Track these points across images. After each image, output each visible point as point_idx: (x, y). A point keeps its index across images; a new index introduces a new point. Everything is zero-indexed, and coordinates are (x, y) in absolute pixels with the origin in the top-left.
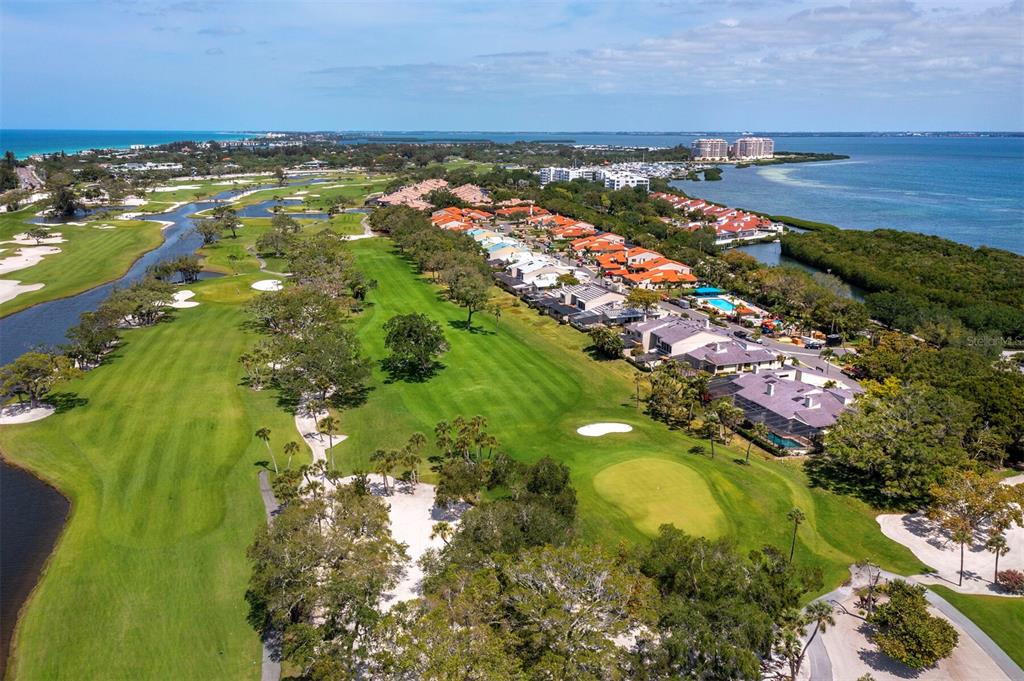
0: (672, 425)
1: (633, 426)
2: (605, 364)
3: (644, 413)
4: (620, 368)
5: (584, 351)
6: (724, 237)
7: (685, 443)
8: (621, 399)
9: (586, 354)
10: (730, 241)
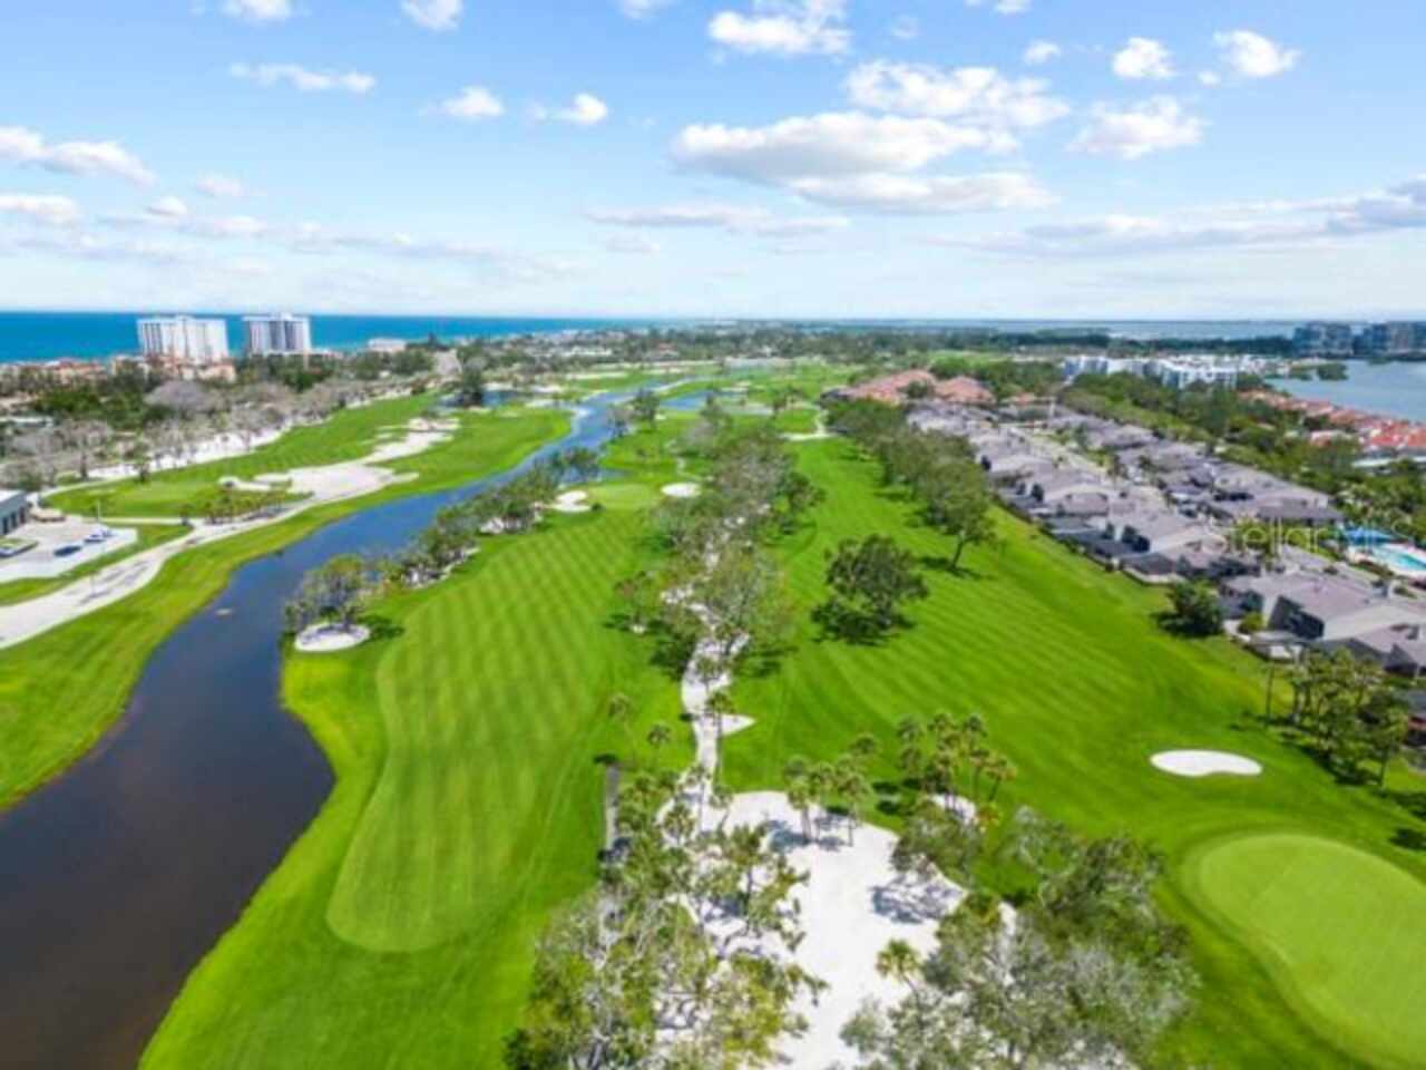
1: (1263, 765)
5: (1151, 618)
6: (1374, 455)
10: (1384, 462)
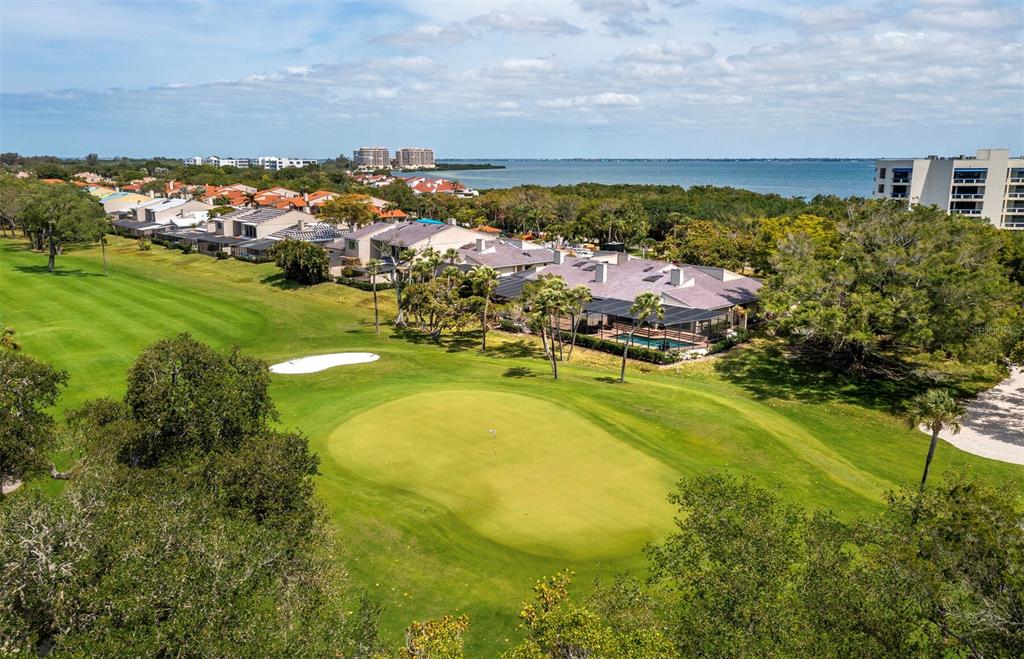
0: (452, 346)
1: (379, 353)
2: (303, 292)
3: (391, 337)
4: (328, 293)
5: (263, 282)
7: (486, 366)
8: (342, 327)
9: (268, 285)
